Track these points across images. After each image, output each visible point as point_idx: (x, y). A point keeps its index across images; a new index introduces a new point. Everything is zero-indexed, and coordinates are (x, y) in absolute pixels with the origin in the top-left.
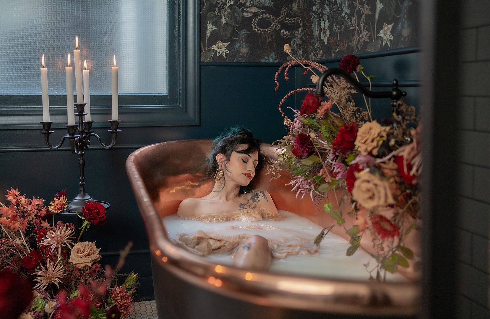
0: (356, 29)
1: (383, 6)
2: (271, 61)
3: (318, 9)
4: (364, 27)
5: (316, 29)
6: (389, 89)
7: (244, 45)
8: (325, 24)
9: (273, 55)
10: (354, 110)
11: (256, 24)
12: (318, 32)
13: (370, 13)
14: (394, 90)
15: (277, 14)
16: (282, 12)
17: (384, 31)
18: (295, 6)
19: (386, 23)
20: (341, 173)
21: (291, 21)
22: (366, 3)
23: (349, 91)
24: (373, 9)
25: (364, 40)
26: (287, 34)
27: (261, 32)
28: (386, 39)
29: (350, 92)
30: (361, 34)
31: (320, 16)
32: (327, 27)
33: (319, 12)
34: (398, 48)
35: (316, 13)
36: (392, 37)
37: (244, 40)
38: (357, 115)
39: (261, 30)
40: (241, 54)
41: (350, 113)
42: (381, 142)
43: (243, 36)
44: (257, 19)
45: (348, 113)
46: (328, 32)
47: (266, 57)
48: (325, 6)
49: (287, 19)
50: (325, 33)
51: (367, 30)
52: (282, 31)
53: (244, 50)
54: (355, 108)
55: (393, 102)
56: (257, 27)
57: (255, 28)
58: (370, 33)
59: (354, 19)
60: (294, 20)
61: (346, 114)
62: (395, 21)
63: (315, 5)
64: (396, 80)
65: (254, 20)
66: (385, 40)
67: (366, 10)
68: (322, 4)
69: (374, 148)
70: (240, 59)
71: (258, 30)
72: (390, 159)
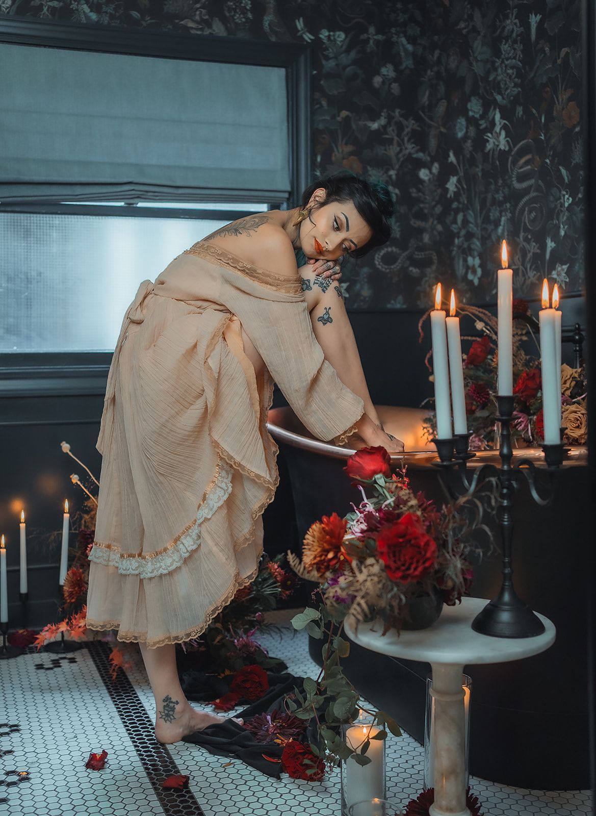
0: (521, 269)
1: (555, 245)
2: (398, 306)
3: (463, 243)
4: (531, 267)
5: (461, 267)
6: (571, 334)
7: (366, 287)
8: (474, 261)
9: (400, 298)
10: (526, 359)
11: (380, 260)
12: (464, 271)
13: (538, 251)
14: (576, 334)
15: (404, 248)
16: (410, 245)
17: (558, 272)
18: (426, 238)
19: (560, 263)
20: (525, 422)
21: (421, 255)
22: (533, 240)
23: (519, 338)
24: (543, 247)
25: (531, 282)
26: (417, 272)
27: (386, 269)
28: (560, 281)
29: (521, 340)
30: (527, 274)
31: (467, 252)
32: (477, 266)
33: (466, 245)
34: (575, 290)
35: (459, 247)
36: (568, 279)
37: (366, 280)
38: (531, 364)
39: (386, 267)
40: (362, 298)
41: (522, 362)
42: (574, 383)
43: (365, 276)
44: (381, 254)
45: (520, 362)
46: (479, 272)
47: (393, 302)
48: (475, 240)
49: (416, 253)
50: (474, 272)
51: (534, 270)
52: (411, 269)
53: (366, 292)
54: (528, 357)
55: (576, 346)
56: (381, 264)
57: (379, 264)
58: (539, 274)
59: (517, 257)
60: (425, 255)
61: (518, 363)
62: (572, 262)
63: (458, 237)
64: (578, 324)
65: (377, 256)
66: (558, 282)
67: (533, 248)
68: (469, 236)
69: (568, 389)
70: (362, 304)
71: (382, 267)
72: (583, 399)
